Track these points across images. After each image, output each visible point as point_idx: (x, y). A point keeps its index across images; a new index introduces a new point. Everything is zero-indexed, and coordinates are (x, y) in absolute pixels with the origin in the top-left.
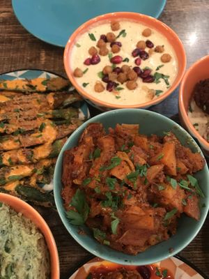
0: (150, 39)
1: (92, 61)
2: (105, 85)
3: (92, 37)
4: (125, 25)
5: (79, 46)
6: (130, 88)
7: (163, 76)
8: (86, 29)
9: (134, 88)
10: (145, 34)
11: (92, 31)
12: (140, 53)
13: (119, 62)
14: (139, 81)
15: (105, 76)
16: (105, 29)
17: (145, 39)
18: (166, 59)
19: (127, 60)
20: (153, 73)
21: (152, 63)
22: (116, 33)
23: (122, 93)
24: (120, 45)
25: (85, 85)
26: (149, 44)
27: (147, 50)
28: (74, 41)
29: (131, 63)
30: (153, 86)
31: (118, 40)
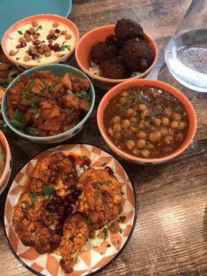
0: (58, 28)
1: (22, 45)
2: (31, 57)
3: (20, 33)
4: (40, 23)
5: (11, 39)
6: (46, 56)
7: (66, 46)
8: (15, 28)
9: (49, 56)
10: (54, 26)
11: (19, 29)
12: (51, 37)
13: (39, 44)
14: (52, 52)
15: (30, 53)
16: (28, 27)
17: (55, 29)
18: (68, 38)
19: (44, 42)
20: (60, 46)
21: (60, 41)
22: (36, 28)
23: (41, 59)
24: (39, 35)
25: (17, 59)
26: (57, 31)
27: (56, 35)
28: (8, 36)
29: (47, 43)
30: (61, 53)
31: (37, 32)
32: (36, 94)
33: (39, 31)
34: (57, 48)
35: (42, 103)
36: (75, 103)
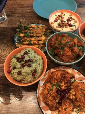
0: (72, 17)
1: (56, 21)
2: (59, 26)
3: (56, 15)
4: (65, 13)
5: (52, 17)
6: (66, 28)
7: (75, 26)
8: (54, 13)
9: (67, 28)
10: (70, 16)
11: (56, 14)
12: (69, 20)
13: (63, 22)
14: (68, 26)
15: (59, 25)
16: (60, 14)
17: (70, 17)
18: (76, 22)
19: (65, 21)
20: (72, 25)
21: (72, 22)
22: (63, 15)
23: (63, 29)
24: (63, 18)
25: (54, 26)
26: (71, 18)
27: (71, 19)
29: (66, 22)
30: (72, 28)
31: (63, 17)
32: (63, 44)
33: (63, 16)
34: (70, 25)
35: (65, 48)
36: (77, 51)
